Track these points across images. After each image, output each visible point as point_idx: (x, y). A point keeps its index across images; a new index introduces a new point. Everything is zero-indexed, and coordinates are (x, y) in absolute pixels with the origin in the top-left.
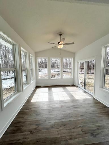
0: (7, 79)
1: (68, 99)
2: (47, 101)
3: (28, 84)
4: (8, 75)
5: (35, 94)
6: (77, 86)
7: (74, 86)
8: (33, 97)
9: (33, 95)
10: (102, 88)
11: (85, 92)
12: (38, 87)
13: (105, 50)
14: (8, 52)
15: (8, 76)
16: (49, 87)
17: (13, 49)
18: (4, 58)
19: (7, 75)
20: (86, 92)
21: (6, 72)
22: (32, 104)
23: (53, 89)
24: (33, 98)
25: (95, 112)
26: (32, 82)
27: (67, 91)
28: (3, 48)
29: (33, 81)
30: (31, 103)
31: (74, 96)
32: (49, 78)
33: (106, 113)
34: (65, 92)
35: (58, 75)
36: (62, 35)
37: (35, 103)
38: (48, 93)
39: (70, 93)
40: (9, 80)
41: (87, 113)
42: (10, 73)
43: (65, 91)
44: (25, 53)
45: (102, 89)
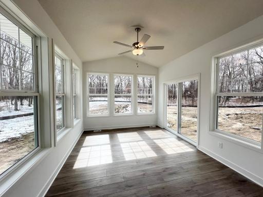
0: (13, 117)
1: (153, 156)
2: (110, 164)
3: (67, 128)
4: (18, 108)
5: (82, 150)
6: (164, 129)
7: (157, 127)
8: (77, 156)
9: (78, 152)
10: (213, 130)
11: (180, 139)
12: (87, 133)
13: (216, 63)
14: (21, 61)
15: (17, 112)
16: (112, 132)
17: (36, 48)
18: (10, 73)
19: (16, 109)
20: (182, 139)
21: (14, 102)
22: (76, 173)
23: (121, 136)
24: (79, 158)
25: (209, 180)
26: (75, 122)
27: (147, 139)
28: (10, 51)
29: (78, 120)
30: (75, 170)
31: (162, 148)
32: (111, 113)
33: (227, 179)
34: (144, 142)
35: (124, 107)
36: (141, 31)
37: (84, 169)
38: (109, 146)
39: (155, 143)
40: (19, 119)
41: (195, 183)
42: (22, 104)
43: (144, 140)
44: (63, 60)
45: (213, 132)
